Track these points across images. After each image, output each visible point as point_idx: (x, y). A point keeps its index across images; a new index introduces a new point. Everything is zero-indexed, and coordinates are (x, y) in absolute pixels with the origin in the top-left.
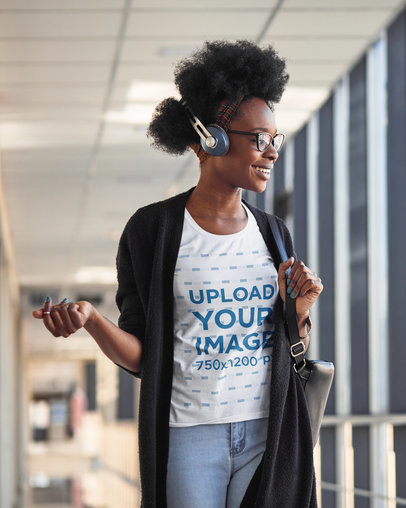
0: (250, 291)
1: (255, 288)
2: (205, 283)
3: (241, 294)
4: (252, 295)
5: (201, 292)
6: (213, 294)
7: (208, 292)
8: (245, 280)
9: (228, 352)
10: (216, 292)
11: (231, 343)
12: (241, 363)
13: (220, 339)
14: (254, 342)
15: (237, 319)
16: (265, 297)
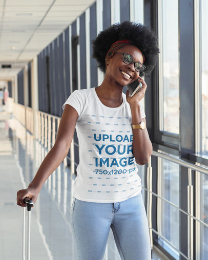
0: (124, 137)
1: (126, 136)
2: (102, 131)
3: (119, 138)
4: (125, 139)
5: (100, 135)
6: (106, 137)
7: (104, 135)
8: (122, 132)
9: (111, 166)
10: (108, 136)
11: (113, 162)
12: (117, 173)
13: (107, 160)
14: (124, 162)
15: (117, 150)
16: (131, 141)
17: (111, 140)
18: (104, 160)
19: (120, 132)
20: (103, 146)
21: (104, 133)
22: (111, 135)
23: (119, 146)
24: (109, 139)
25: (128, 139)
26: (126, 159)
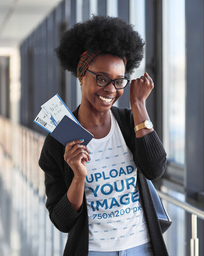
0: (118, 171)
1: (121, 169)
2: (93, 170)
3: (114, 173)
4: (121, 173)
5: (92, 175)
6: (98, 176)
7: (96, 174)
8: (115, 165)
9: (111, 208)
10: (100, 174)
11: (112, 202)
12: (119, 214)
13: (105, 201)
14: (126, 200)
15: (114, 188)
16: (128, 173)
17: (105, 179)
18: (102, 202)
19: (113, 165)
20: (98, 187)
21: (94, 173)
22: (103, 173)
23: (115, 183)
24: (102, 178)
25: (124, 172)
26: (127, 195)
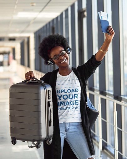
0: (71, 90)
1: (73, 89)
3: (69, 91)
4: (72, 91)
5: (60, 90)
7: (61, 90)
8: (70, 87)
9: (66, 105)
10: (63, 90)
11: (67, 103)
13: (64, 102)
14: (73, 103)
15: (68, 97)
16: (76, 92)
17: (65, 92)
18: (62, 103)
20: (61, 96)
21: (61, 89)
22: (65, 90)
23: (69, 95)
24: (64, 92)
26: (73, 101)
